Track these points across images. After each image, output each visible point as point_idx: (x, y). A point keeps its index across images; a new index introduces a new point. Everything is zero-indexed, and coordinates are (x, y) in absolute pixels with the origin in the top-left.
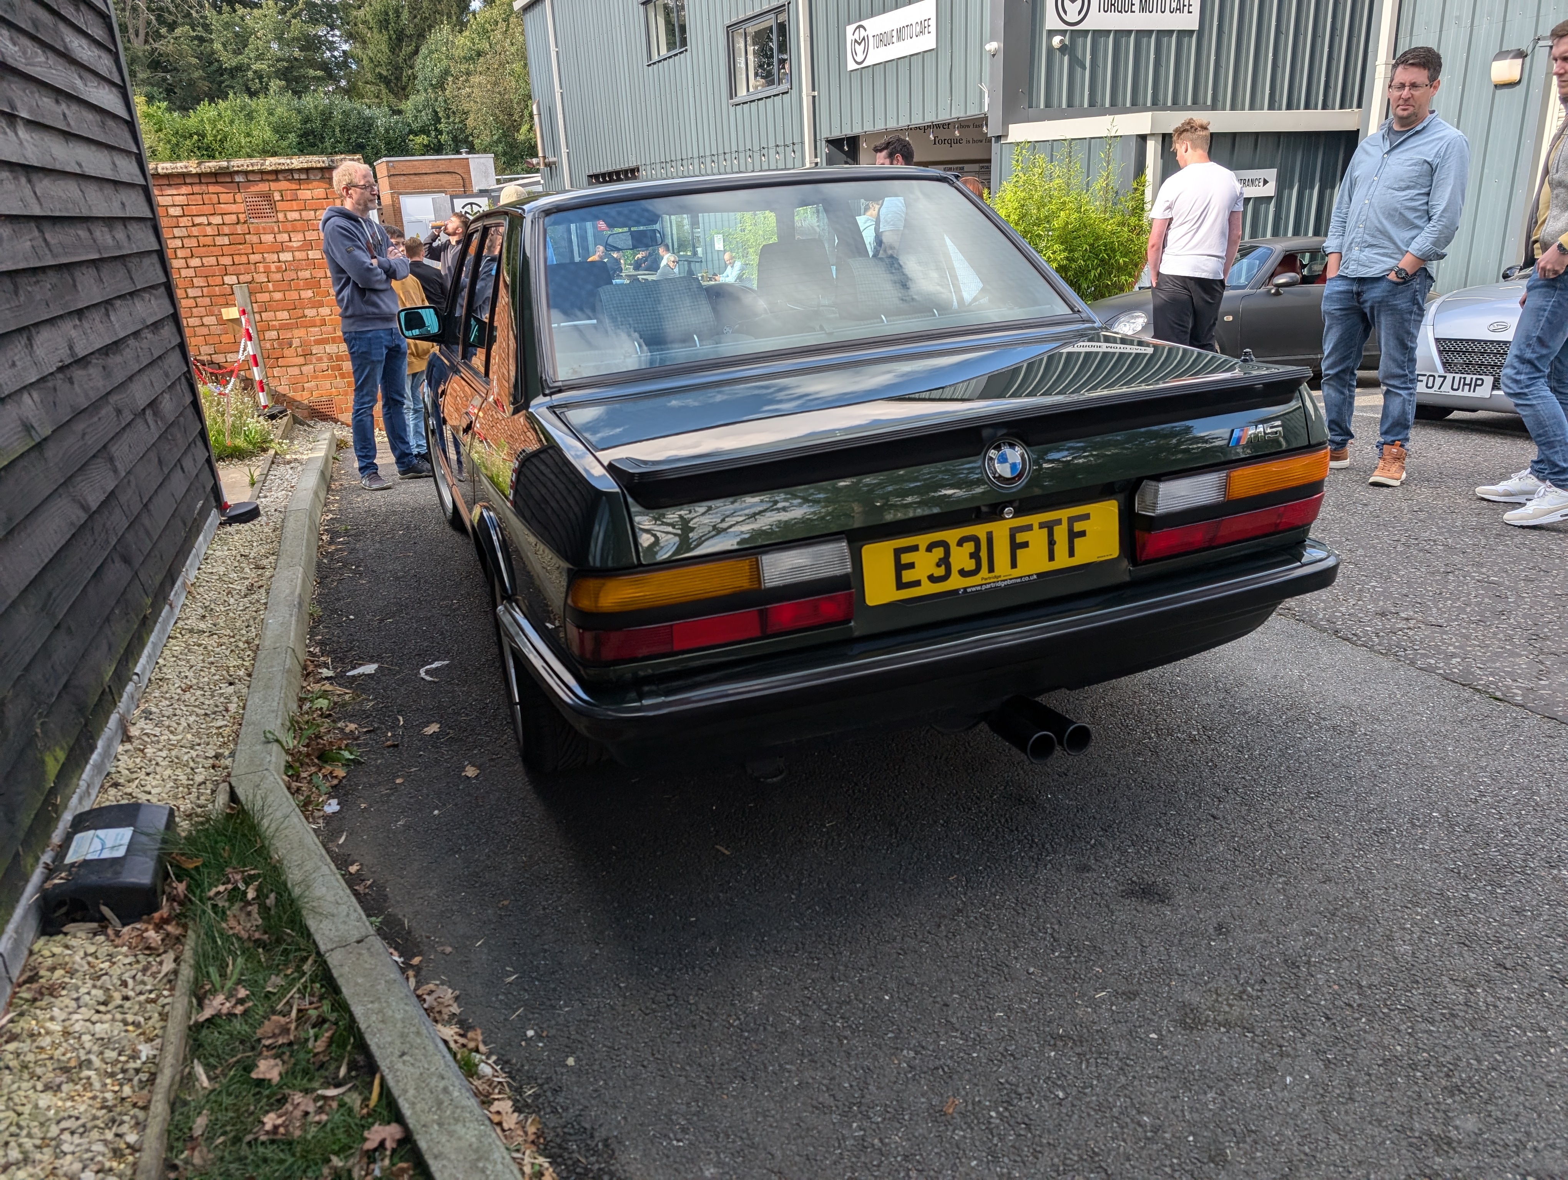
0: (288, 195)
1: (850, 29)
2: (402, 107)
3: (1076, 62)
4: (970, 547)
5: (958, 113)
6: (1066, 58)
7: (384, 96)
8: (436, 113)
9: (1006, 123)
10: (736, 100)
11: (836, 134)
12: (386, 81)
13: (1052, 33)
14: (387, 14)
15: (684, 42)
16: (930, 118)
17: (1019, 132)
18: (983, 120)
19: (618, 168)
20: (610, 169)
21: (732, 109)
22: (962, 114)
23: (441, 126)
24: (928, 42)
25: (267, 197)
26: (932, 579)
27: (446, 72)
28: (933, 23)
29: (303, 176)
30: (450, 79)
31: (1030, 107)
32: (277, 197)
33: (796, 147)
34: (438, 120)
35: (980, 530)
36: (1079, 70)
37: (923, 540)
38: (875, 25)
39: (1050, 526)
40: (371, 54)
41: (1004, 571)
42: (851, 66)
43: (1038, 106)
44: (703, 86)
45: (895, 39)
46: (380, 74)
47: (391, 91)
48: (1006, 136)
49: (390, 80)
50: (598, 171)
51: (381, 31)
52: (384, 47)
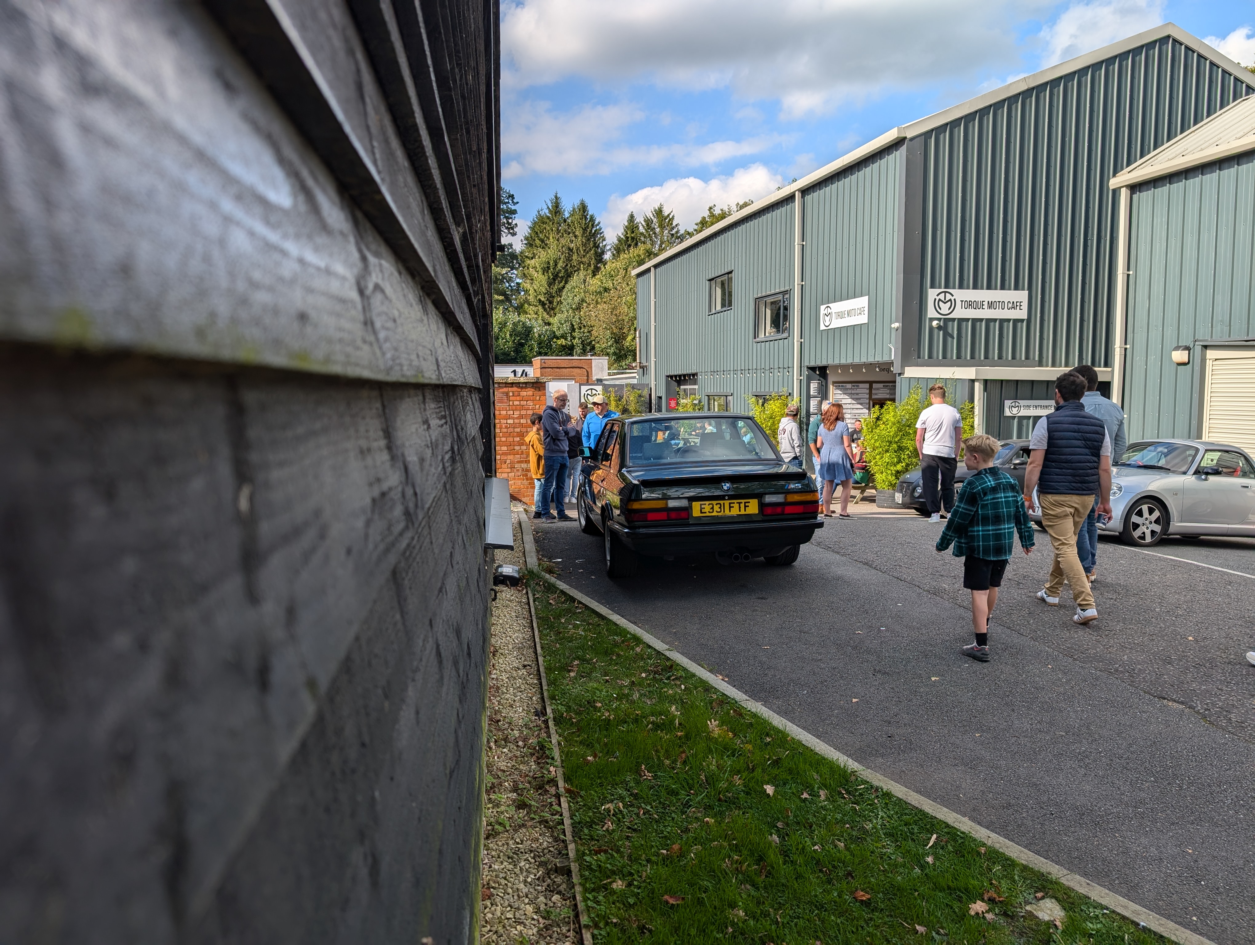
0: (516, 394)
1: (823, 307)
2: (551, 320)
3: (947, 335)
4: (719, 506)
5: (878, 359)
6: (941, 332)
7: (540, 313)
8: (573, 325)
9: (903, 367)
10: (757, 340)
11: (812, 364)
12: (543, 304)
13: (932, 320)
14: (549, 263)
15: (730, 304)
16: (864, 360)
17: (911, 372)
18: (892, 363)
19: (685, 373)
20: (680, 373)
21: (755, 345)
22: (880, 359)
23: (575, 334)
24: (863, 319)
25: (507, 394)
26: (709, 512)
27: (583, 300)
28: (866, 309)
29: (524, 386)
30: (585, 304)
31: (919, 357)
32: (511, 394)
33: (790, 370)
34: (573, 330)
35: (722, 502)
36: (950, 339)
37: (707, 503)
38: (836, 307)
39: (740, 503)
40: (536, 288)
41: (727, 512)
42: (822, 327)
43: (924, 357)
44: (739, 330)
45: (846, 315)
46: (540, 300)
47: (545, 310)
48: (904, 373)
49: (546, 304)
50: (672, 374)
51: (543, 274)
52: (544, 283)
